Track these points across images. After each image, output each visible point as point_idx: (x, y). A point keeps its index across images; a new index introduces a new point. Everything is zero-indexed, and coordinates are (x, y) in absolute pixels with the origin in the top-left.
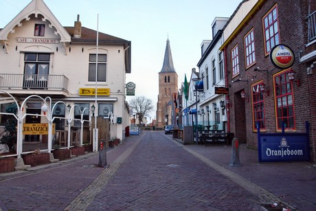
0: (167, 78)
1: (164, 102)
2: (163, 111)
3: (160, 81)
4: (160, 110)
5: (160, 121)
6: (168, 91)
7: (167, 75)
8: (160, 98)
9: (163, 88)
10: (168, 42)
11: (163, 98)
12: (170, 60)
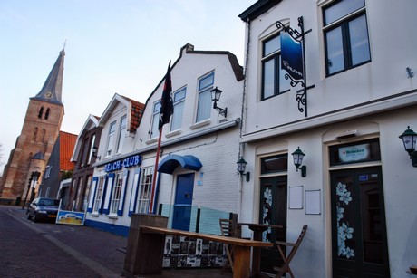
0: (45, 111)
1: (27, 152)
2: (20, 167)
3: (29, 112)
4: (14, 165)
5: (9, 185)
6: (40, 134)
7: (46, 106)
8: (21, 142)
9: (33, 126)
10: (62, 54)
11: (27, 143)
12: (58, 83)
